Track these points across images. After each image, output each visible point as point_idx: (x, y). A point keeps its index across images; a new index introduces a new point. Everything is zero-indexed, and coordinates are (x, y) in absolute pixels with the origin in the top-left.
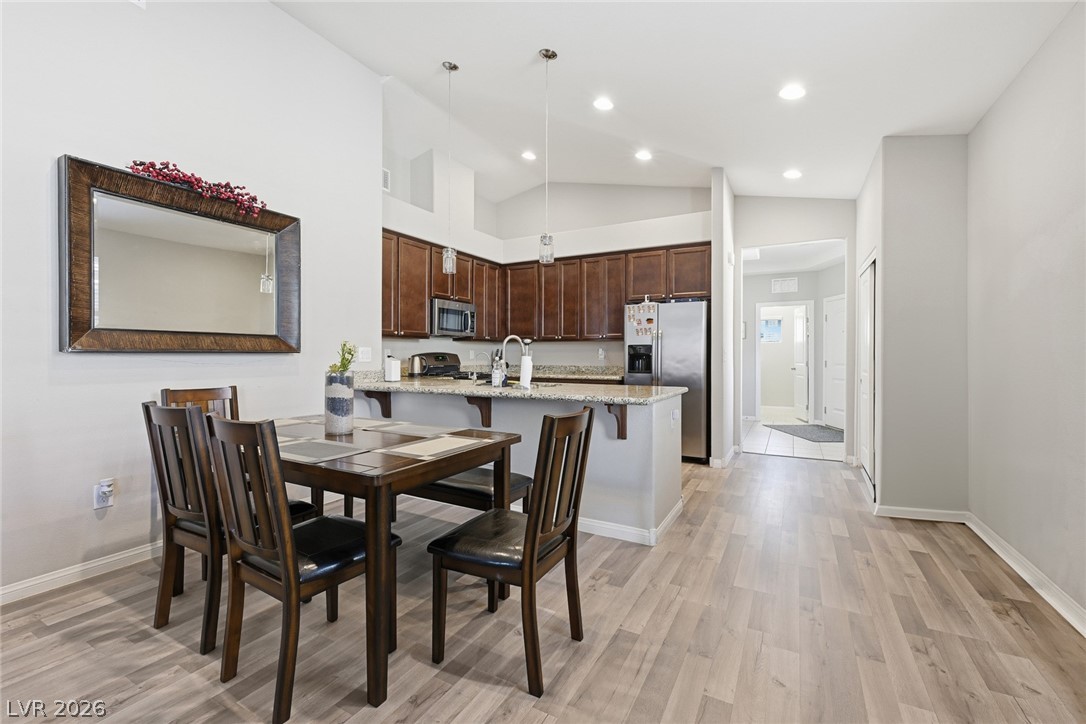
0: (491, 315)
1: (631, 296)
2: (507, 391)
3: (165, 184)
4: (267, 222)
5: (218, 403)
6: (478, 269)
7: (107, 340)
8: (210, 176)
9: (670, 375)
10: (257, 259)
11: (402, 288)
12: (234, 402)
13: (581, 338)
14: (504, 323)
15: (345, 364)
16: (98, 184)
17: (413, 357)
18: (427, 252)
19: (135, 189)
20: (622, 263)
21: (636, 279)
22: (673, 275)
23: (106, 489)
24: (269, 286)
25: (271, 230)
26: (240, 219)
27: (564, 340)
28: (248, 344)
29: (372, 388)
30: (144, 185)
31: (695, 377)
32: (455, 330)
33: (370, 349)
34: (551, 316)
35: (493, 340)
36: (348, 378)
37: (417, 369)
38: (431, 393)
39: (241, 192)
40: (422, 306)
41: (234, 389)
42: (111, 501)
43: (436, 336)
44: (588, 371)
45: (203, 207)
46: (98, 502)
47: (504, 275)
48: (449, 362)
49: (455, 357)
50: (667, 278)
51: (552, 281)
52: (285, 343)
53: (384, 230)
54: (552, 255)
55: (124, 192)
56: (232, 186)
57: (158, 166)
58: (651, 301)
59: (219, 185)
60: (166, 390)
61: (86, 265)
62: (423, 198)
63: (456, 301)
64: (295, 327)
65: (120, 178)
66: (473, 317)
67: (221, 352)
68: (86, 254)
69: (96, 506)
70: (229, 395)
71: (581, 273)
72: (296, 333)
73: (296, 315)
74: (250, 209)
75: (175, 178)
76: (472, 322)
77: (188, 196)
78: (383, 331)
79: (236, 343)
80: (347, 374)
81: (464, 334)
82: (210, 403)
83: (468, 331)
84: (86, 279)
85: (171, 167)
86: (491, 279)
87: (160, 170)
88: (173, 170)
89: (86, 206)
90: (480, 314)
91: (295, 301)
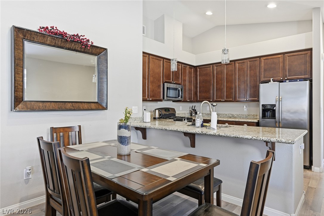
0: (190, 90)
1: (263, 79)
2: (204, 130)
3: (52, 36)
4: (94, 51)
5: (73, 133)
6: (184, 69)
7: (29, 106)
8: (70, 31)
9: (286, 120)
10: (91, 68)
11: (151, 79)
12: (80, 132)
13: (235, 100)
14: (196, 93)
15: (127, 119)
16: (26, 38)
17: (155, 110)
18: (162, 62)
19: (40, 39)
20: (257, 63)
21: (265, 70)
22: (287, 67)
23: (28, 171)
24: (95, 79)
25: (95, 55)
26: (83, 50)
27: (226, 101)
28: (86, 106)
29: (138, 126)
30: (44, 37)
31: (302, 122)
32: (173, 97)
33: (137, 107)
34: (219, 90)
35: (191, 102)
36: (128, 126)
37: (157, 116)
38: (166, 130)
39: (83, 38)
40: (159, 86)
41: (80, 126)
42: (31, 176)
43: (166, 100)
44: (238, 116)
45: (68, 45)
46: (26, 177)
47: (196, 71)
48: (171, 112)
49: (173, 110)
50: (284, 68)
51: (220, 73)
52: (101, 105)
53: (144, 53)
54: (228, 59)
55: (36, 41)
56: (79, 35)
57: (50, 28)
58: (274, 81)
59: (74, 35)
60: (52, 128)
61: (21, 73)
62: (160, 37)
63: (174, 84)
64: (105, 98)
65: (34, 34)
66: (182, 91)
67: (74, 110)
68: (21, 68)
69: (25, 178)
70: (78, 130)
71: (235, 68)
72: (105, 101)
73: (105, 92)
74: (86, 45)
75: (56, 33)
76: (182, 93)
77: (61, 41)
78: (143, 98)
79: (81, 106)
80: (128, 124)
81: (177, 99)
82: (70, 133)
83: (180, 98)
84: (21, 79)
85: (55, 28)
86: (190, 73)
87: (50, 30)
88: (55, 30)
89: (21, 48)
90: (185, 89)
91: (105, 86)
